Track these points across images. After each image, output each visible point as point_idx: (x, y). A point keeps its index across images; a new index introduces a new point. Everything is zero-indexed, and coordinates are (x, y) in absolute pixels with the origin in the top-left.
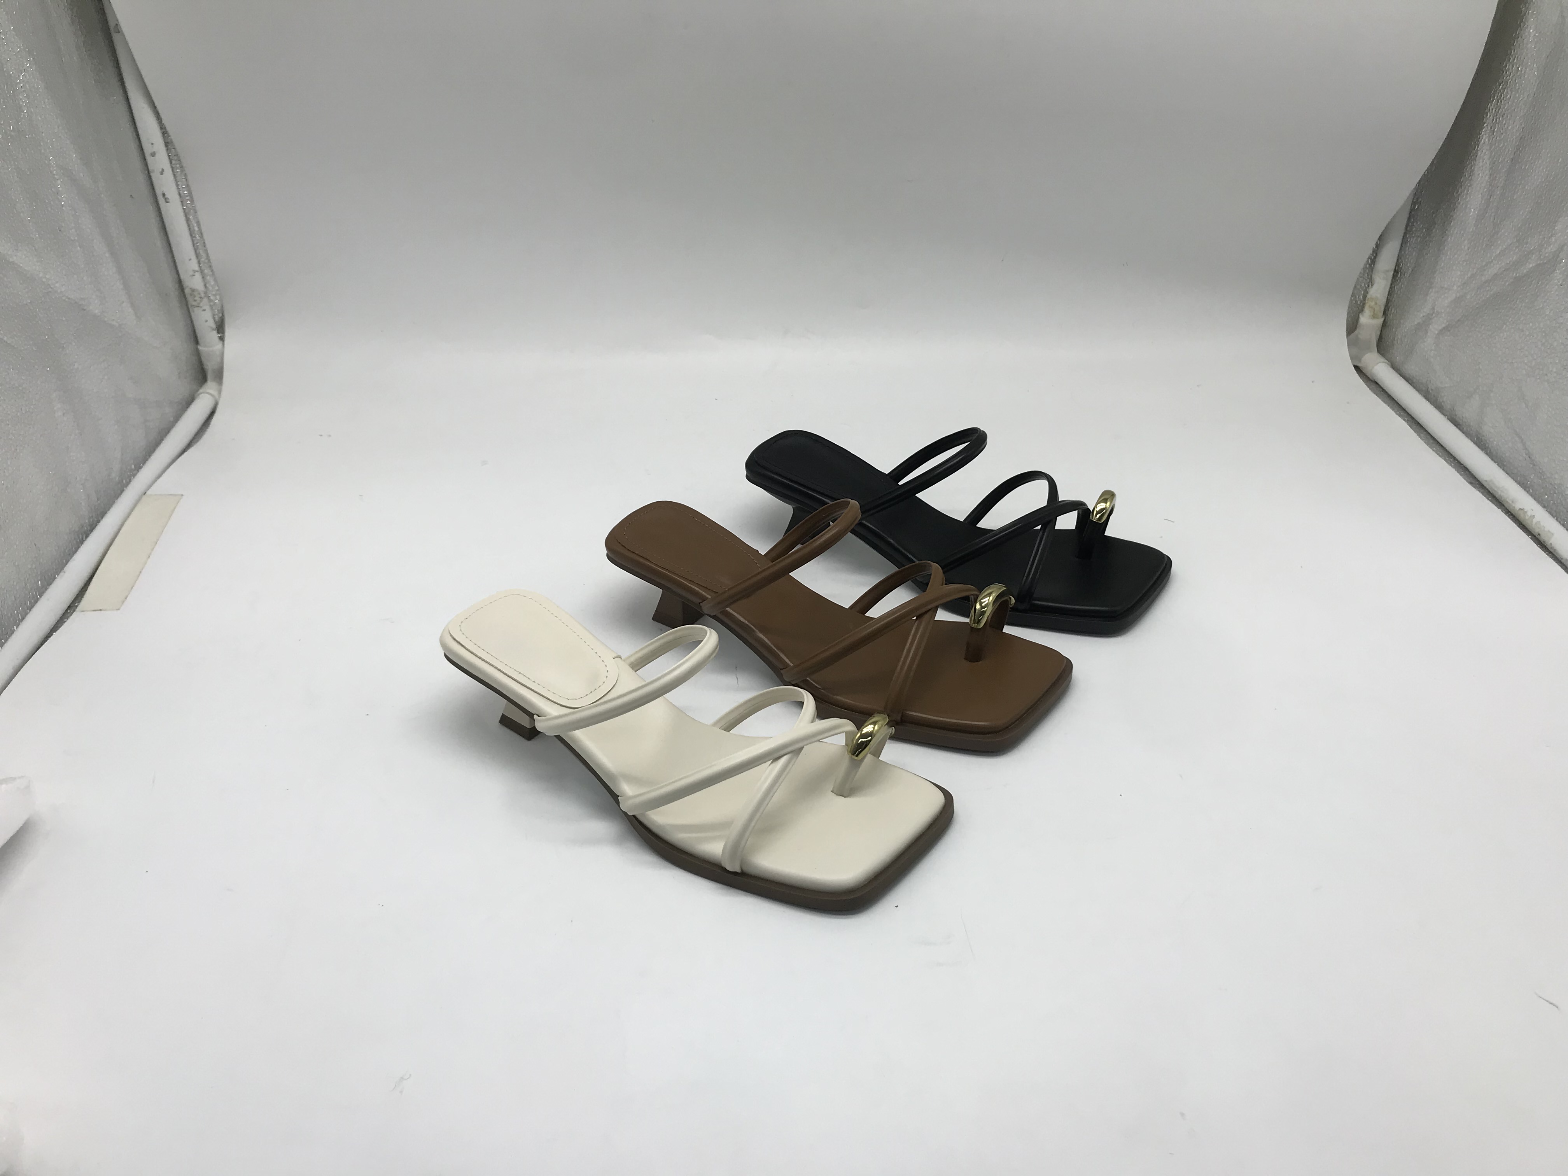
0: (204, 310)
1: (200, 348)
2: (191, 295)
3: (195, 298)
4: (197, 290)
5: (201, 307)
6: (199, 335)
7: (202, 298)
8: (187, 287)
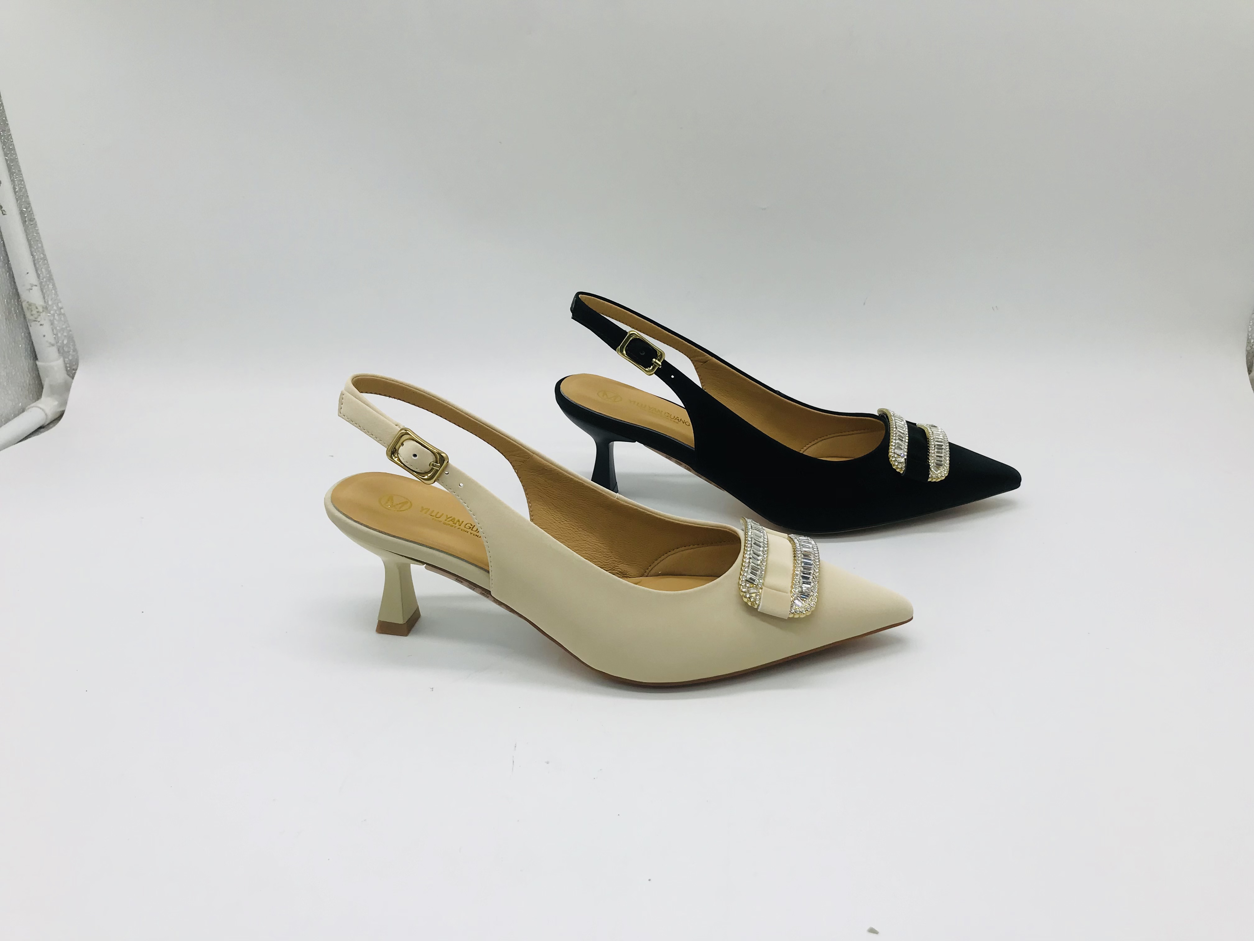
0: (41, 325)
1: (39, 363)
2: (28, 308)
3: (33, 313)
4: (35, 304)
5: (39, 321)
6: (36, 350)
7: (40, 313)
8: (25, 300)
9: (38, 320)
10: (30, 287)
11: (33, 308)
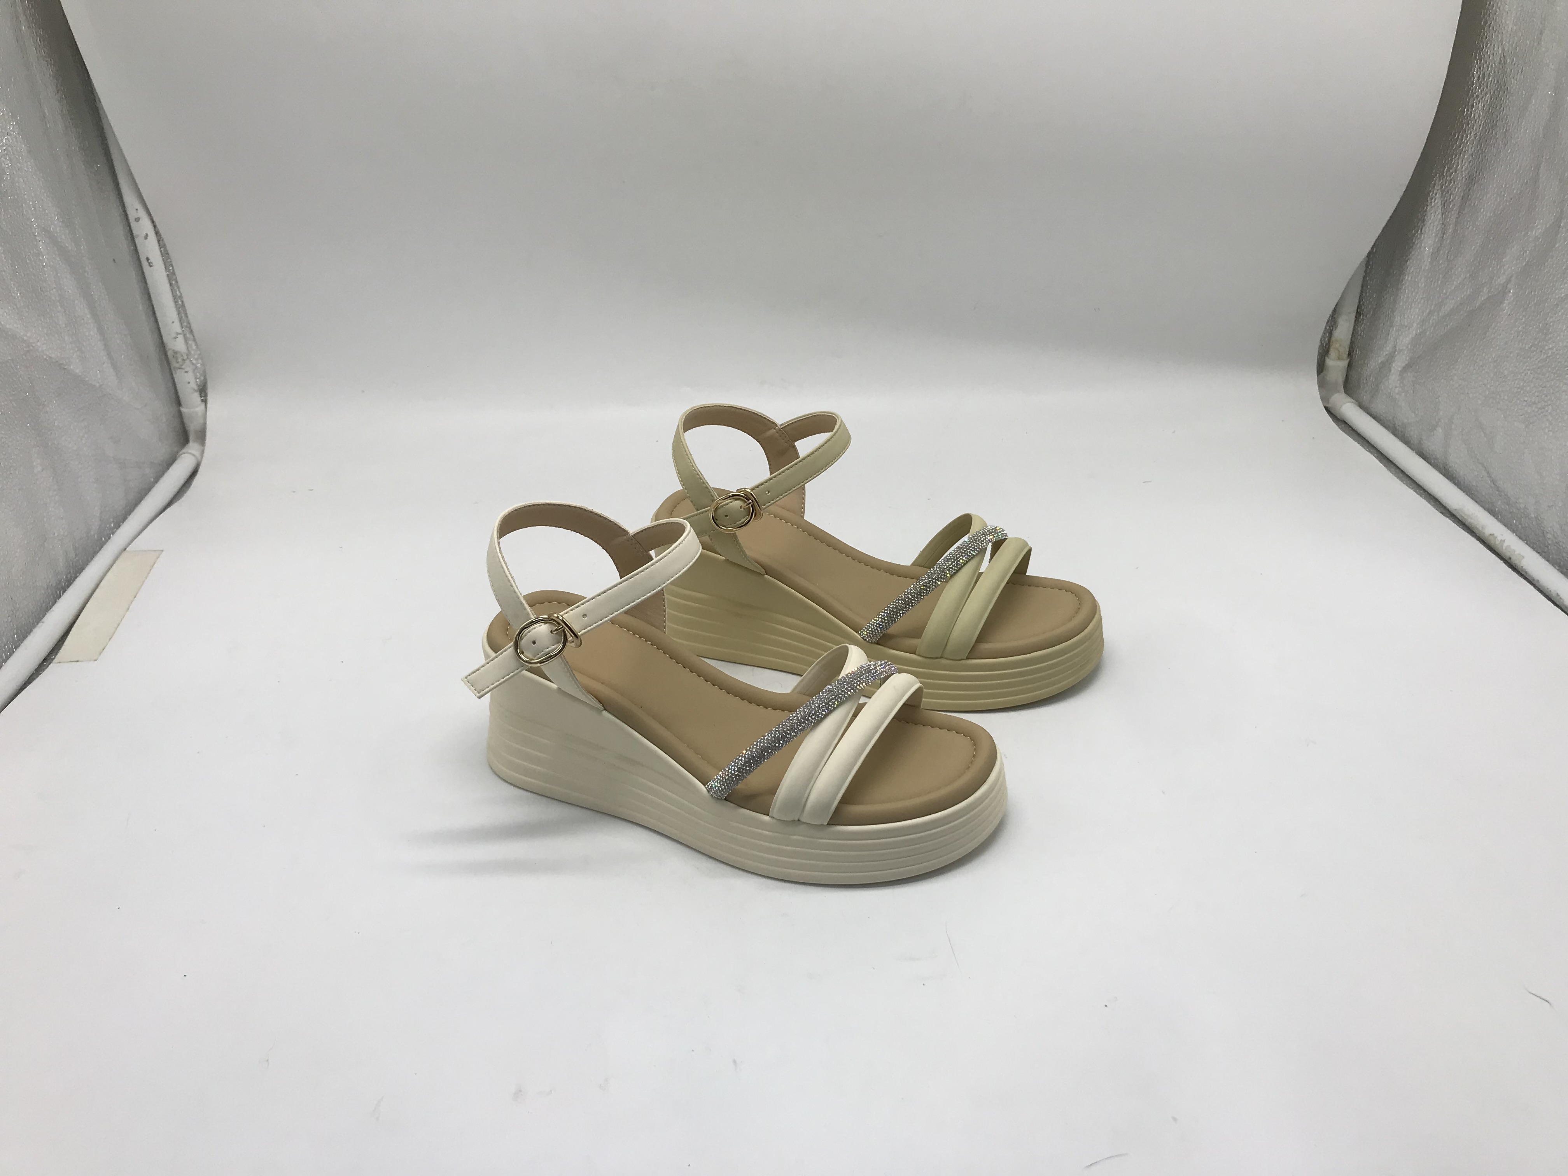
1: (182, 409)
2: (173, 356)
3: (178, 361)
4: (180, 353)
5: (184, 369)
6: (181, 397)
7: (185, 360)
8: (170, 349)
9: (183, 367)
10: (174, 335)
11: (178, 355)
